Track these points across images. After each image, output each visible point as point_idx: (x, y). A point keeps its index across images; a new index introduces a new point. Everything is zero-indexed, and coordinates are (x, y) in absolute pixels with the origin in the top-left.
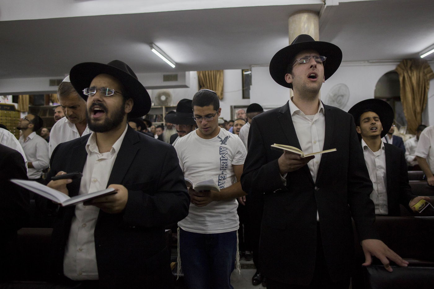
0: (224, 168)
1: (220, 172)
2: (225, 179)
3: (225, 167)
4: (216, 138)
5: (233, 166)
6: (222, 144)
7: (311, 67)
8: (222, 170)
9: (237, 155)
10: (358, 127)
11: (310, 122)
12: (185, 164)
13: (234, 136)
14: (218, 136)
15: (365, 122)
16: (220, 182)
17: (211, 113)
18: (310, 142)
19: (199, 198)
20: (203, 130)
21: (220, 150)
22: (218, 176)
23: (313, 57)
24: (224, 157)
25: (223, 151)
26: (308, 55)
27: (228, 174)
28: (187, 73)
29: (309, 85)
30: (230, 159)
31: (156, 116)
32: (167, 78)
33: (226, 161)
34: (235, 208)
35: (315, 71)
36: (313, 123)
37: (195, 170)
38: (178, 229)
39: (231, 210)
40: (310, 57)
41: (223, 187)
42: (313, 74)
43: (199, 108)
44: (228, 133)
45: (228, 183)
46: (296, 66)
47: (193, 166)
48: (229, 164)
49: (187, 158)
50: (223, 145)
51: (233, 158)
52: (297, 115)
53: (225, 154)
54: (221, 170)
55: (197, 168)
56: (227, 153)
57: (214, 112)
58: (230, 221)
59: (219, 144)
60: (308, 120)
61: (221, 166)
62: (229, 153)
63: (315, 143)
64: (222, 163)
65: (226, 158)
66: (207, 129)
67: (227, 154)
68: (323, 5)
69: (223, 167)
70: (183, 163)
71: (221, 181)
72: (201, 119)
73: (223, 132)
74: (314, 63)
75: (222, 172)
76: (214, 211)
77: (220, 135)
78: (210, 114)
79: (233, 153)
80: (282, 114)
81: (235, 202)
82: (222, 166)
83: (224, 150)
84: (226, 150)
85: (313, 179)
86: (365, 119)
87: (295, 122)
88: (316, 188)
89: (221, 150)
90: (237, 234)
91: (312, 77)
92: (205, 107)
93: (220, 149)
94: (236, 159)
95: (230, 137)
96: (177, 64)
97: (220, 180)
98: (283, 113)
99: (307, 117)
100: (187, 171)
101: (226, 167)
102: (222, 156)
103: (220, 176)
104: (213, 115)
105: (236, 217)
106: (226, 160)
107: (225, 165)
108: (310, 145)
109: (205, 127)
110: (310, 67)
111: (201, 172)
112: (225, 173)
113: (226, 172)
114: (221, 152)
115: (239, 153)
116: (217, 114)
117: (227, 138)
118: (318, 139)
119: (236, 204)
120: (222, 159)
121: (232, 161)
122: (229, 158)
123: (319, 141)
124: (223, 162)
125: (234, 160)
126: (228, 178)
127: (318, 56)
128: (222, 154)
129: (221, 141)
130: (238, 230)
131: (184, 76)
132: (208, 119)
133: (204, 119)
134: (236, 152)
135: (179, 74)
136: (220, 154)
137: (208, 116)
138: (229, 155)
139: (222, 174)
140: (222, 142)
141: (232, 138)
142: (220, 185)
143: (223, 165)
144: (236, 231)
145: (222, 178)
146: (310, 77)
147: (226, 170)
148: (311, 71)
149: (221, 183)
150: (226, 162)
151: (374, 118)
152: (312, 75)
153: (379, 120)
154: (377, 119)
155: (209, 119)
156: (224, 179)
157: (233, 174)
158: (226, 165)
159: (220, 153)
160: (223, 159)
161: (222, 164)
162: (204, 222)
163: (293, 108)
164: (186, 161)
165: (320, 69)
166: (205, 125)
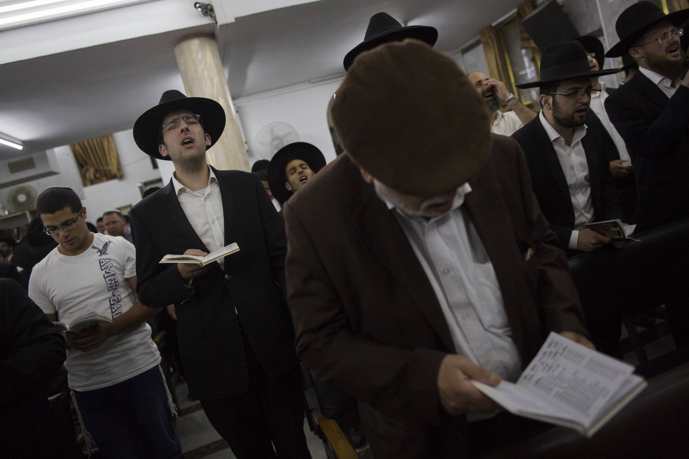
0: (114, 287)
1: (110, 294)
2: (120, 302)
3: (114, 285)
4: (90, 250)
5: (126, 280)
6: (101, 255)
7: (182, 131)
8: (112, 291)
9: (127, 264)
10: (287, 183)
11: (201, 199)
12: (54, 299)
13: (116, 240)
14: (91, 246)
15: (292, 174)
16: (114, 308)
17: (70, 218)
18: (207, 223)
19: (83, 340)
20: (65, 244)
21: (100, 265)
22: (108, 300)
23: (183, 118)
24: (108, 273)
25: (104, 264)
26: (176, 117)
27: (123, 293)
28: (48, 152)
29: (186, 154)
30: (119, 272)
31: (18, 229)
32: (15, 167)
33: (113, 277)
34: (148, 335)
35: (189, 135)
36: (205, 199)
37: (71, 302)
38: (71, 392)
39: (142, 340)
40: (178, 119)
41: (120, 312)
42: (187, 139)
43: (49, 215)
44: (107, 237)
45: (126, 305)
46: (166, 133)
47: (66, 298)
48: (120, 279)
49: (54, 290)
50: (103, 257)
51: (123, 269)
52: (184, 194)
53: (109, 268)
54: (109, 291)
55: (74, 300)
56: (111, 265)
57: (75, 215)
58: (144, 355)
59: (97, 256)
60: (199, 197)
61: (107, 286)
62: (115, 264)
63: (213, 222)
64: (107, 281)
65: (113, 273)
66: (72, 241)
67: (111, 267)
68: (215, 25)
69: (111, 287)
70: (51, 298)
71: (115, 306)
72: (57, 231)
73: (100, 238)
74: (183, 125)
75: (113, 293)
76: (115, 350)
77: (95, 243)
78: (69, 220)
79: (121, 263)
80: (166, 196)
81: (145, 328)
82: (109, 286)
83: (107, 263)
84: (108, 262)
85: (221, 267)
86: (290, 171)
87: (183, 203)
88: (226, 276)
89: (102, 264)
90: (161, 369)
91: (188, 142)
92: (58, 213)
93: (100, 263)
94: (127, 269)
95: (110, 242)
96: (25, 143)
97: (113, 304)
98: (167, 194)
99: (195, 193)
100: (60, 308)
101: (116, 285)
102: (105, 272)
103: (111, 299)
104: (74, 221)
105: (152, 347)
106: (113, 275)
107: (113, 282)
108: (207, 227)
109: (67, 240)
110: (180, 132)
111: (82, 303)
112: (117, 293)
113: (118, 291)
114: (103, 266)
115: (130, 259)
116: (79, 218)
117: (106, 245)
118: (215, 217)
119: (146, 330)
120: (106, 276)
121: (123, 274)
122: (117, 272)
123: (218, 219)
124: (109, 280)
125: (126, 272)
126: (124, 298)
127: (190, 116)
128: (104, 269)
129: (99, 251)
130: (160, 363)
131: (45, 158)
132: (67, 227)
133: (61, 230)
134: (125, 260)
135: (35, 156)
136: (102, 270)
137: (66, 224)
138: (116, 267)
139: (114, 295)
140: (101, 253)
141: (113, 243)
142: (115, 311)
143: (110, 284)
144: (157, 366)
145: (115, 302)
146: (183, 143)
147: (117, 289)
148: (183, 136)
149: (116, 309)
150: (114, 279)
151: (301, 166)
152: (186, 141)
153: (308, 167)
154: (304, 166)
155: (70, 228)
156: (118, 302)
157: (130, 290)
158: (115, 282)
159: (101, 268)
160: (108, 275)
161: (108, 283)
162: (106, 370)
163: (178, 186)
164: (53, 295)
165: (197, 131)
166: (66, 237)
